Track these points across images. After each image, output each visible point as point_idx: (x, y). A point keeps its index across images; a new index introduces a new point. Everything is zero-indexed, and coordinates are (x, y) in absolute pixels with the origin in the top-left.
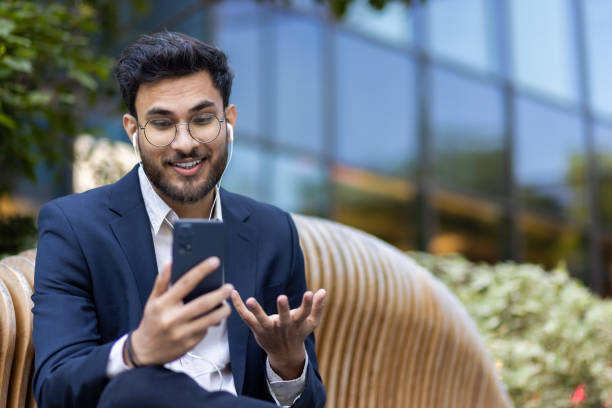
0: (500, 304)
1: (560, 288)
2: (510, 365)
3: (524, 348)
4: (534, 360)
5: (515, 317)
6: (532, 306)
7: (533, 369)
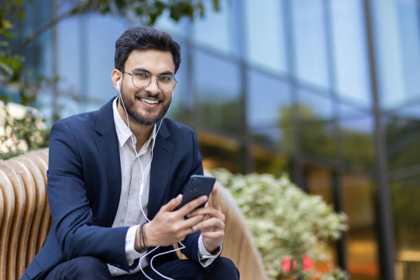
0: (249, 198)
1: (284, 188)
2: (256, 234)
3: (264, 224)
4: (270, 231)
5: (259, 205)
6: (268, 199)
7: (269, 236)
